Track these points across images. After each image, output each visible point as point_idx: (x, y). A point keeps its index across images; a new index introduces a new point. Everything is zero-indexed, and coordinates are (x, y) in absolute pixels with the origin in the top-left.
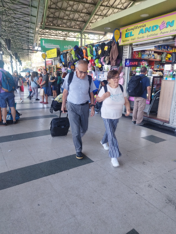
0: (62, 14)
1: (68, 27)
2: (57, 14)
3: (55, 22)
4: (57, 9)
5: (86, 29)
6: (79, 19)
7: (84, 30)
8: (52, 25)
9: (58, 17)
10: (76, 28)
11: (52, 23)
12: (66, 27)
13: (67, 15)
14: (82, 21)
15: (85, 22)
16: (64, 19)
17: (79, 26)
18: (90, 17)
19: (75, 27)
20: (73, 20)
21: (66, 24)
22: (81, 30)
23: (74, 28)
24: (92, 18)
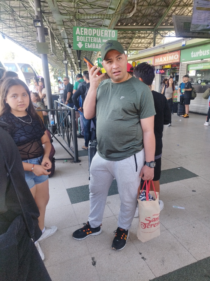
5: (131, 48)
6: (124, 43)
7: (129, 48)
14: (126, 43)
15: (129, 43)
18: (132, 41)
22: (127, 49)
24: (133, 41)
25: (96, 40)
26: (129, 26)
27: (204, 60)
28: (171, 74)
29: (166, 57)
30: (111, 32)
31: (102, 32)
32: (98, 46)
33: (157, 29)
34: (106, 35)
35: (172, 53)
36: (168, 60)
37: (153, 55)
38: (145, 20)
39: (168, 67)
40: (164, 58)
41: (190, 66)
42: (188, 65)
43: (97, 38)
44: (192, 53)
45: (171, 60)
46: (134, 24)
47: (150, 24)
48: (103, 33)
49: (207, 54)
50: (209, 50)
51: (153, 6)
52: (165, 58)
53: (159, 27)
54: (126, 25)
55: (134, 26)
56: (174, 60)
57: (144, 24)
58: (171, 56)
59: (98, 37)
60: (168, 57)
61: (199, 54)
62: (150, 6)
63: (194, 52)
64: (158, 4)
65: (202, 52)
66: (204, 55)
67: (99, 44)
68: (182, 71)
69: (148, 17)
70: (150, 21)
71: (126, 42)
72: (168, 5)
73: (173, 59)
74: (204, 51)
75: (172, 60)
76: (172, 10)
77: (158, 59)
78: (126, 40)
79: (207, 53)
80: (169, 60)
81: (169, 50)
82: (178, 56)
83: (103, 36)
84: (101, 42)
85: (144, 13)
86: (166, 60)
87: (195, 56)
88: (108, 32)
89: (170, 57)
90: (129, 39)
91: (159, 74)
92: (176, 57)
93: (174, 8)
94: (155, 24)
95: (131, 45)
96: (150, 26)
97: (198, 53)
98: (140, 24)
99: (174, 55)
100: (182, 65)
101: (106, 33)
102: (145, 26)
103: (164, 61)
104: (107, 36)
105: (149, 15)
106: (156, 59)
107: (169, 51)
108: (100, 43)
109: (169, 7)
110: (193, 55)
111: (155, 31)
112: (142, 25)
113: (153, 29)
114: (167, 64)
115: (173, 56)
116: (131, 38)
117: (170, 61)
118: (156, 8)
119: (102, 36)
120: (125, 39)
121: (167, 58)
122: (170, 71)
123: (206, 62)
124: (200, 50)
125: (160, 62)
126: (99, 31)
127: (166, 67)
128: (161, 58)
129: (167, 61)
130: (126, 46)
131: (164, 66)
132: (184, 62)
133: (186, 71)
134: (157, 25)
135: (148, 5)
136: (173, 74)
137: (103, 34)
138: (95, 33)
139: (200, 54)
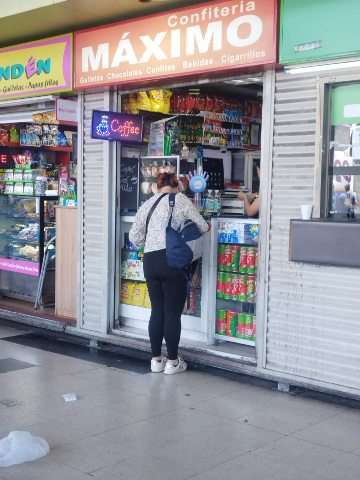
29: (162, 36)
35: (206, 12)
36: (174, 55)
45: (204, 48)
56: (230, 49)
58: (204, 25)
80: (190, 51)
86: (161, 56)
89: (195, 31)
91: (106, 143)
92: (244, 30)
99: (226, 21)
115: (216, 27)
121: (167, 40)
131: (136, 97)
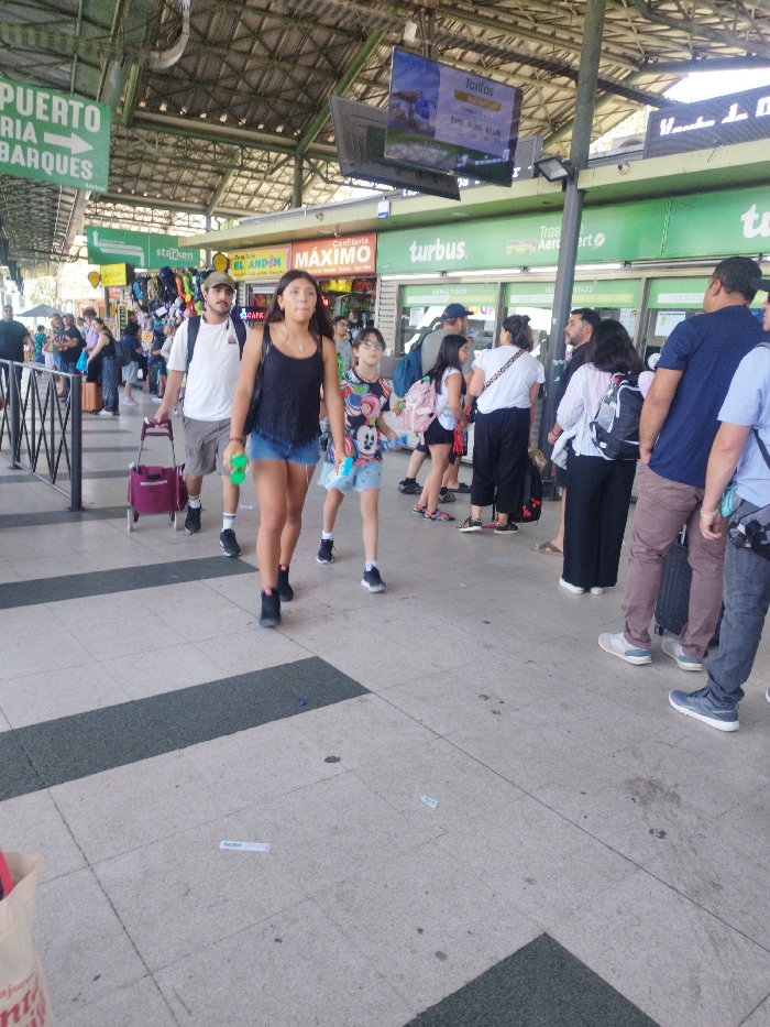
0: (146, 170)
1: (167, 198)
2: (133, 169)
3: (129, 185)
4: (132, 159)
5: (223, 206)
6: (195, 183)
7: (215, 208)
8: (119, 190)
9: (137, 176)
10: (193, 202)
11: (122, 187)
12: (160, 198)
13: (160, 173)
14: (204, 188)
15: (213, 190)
16: (155, 181)
17: (199, 198)
18: (225, 181)
19: (188, 199)
20: (178, 183)
21: (160, 190)
22: (205, 209)
23: (186, 201)
24: (230, 182)
25: (14, 130)
26: (203, 120)
27: (450, 275)
28: (349, 312)
29: (330, 251)
30: (82, 111)
31: (40, 101)
32: (21, 156)
33: (308, 152)
34: (60, 118)
35: (348, 241)
36: (336, 263)
37: (288, 237)
38: (261, 109)
39: (341, 286)
40: (323, 252)
41: (408, 291)
42: (402, 287)
43: (19, 122)
44: (413, 248)
45: (347, 262)
46: (223, 119)
47: (280, 129)
48: (46, 107)
49: (460, 257)
50: (462, 244)
51: (286, 66)
52: (326, 255)
53: (311, 144)
54: (191, 115)
55: (222, 124)
56: (357, 263)
57: (259, 123)
58: (348, 248)
59: (25, 120)
60: (336, 251)
61: (434, 253)
62: (276, 63)
63: (418, 245)
64: (302, 61)
65: (443, 246)
66: (448, 257)
67: (29, 150)
68: (383, 307)
69: (271, 100)
70: (281, 118)
71: (200, 183)
72: (341, 71)
73: (353, 261)
74: (448, 245)
75: (350, 265)
76: (356, 95)
77: (306, 254)
78: (200, 173)
79: (457, 252)
80: (342, 263)
81: (337, 226)
82: (369, 252)
83: (46, 118)
84: (35, 141)
85: (258, 86)
86: (330, 263)
87: (421, 258)
88: (71, 108)
89: (344, 251)
90: (212, 175)
92: (364, 254)
93: (360, 88)
94: (299, 132)
95: (222, 196)
96: (282, 134)
97: (432, 248)
98: (244, 122)
99: (357, 247)
100: (383, 284)
101: (60, 108)
102: (260, 131)
103: (323, 263)
104: (65, 122)
105: (276, 94)
106: (298, 255)
107: (341, 230)
108: (29, 143)
109: (345, 78)
110: (417, 253)
111: (299, 157)
112: (251, 126)
113: (293, 148)
114: (336, 277)
115: (352, 250)
116: (222, 173)
117: (344, 265)
118: (299, 74)
119: (40, 116)
120: (199, 169)
121: (333, 253)
122: (348, 303)
123: (456, 282)
124: (438, 240)
125: (310, 265)
126: (25, 93)
127: (334, 286)
128: (315, 254)
129: (333, 266)
130: (202, 196)
131: (328, 282)
132: (388, 274)
133: (395, 307)
134: (306, 138)
135: (271, 57)
136: (358, 313)
137: (48, 112)
138: (10, 99)
139: (437, 253)
